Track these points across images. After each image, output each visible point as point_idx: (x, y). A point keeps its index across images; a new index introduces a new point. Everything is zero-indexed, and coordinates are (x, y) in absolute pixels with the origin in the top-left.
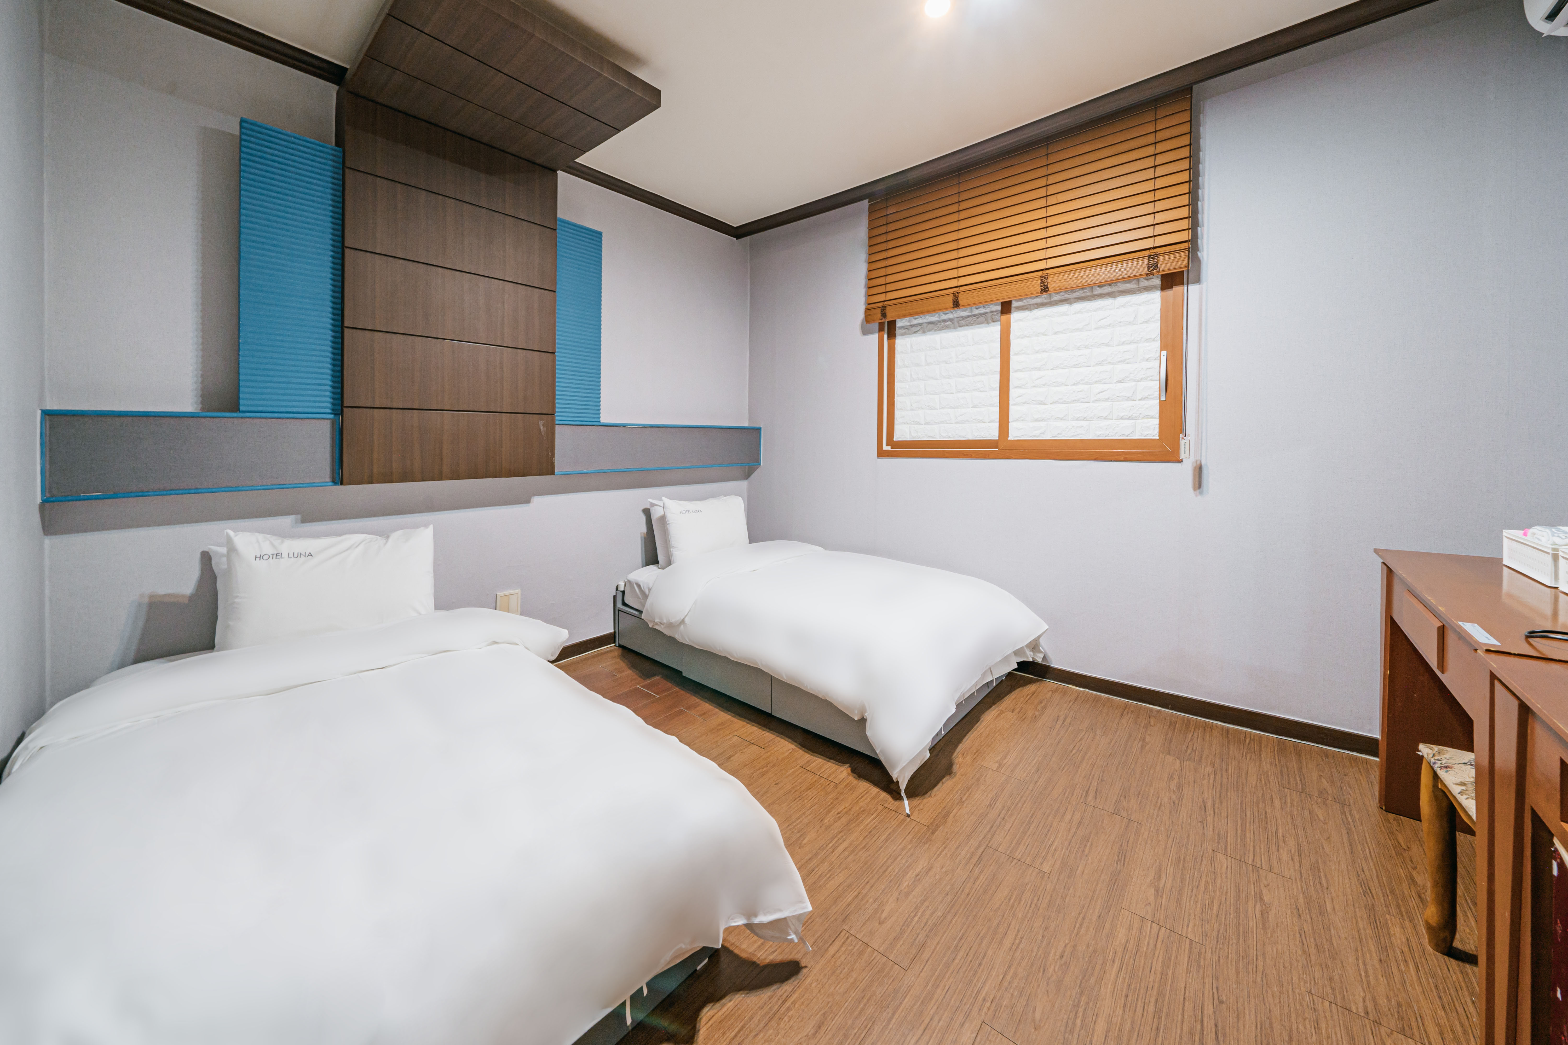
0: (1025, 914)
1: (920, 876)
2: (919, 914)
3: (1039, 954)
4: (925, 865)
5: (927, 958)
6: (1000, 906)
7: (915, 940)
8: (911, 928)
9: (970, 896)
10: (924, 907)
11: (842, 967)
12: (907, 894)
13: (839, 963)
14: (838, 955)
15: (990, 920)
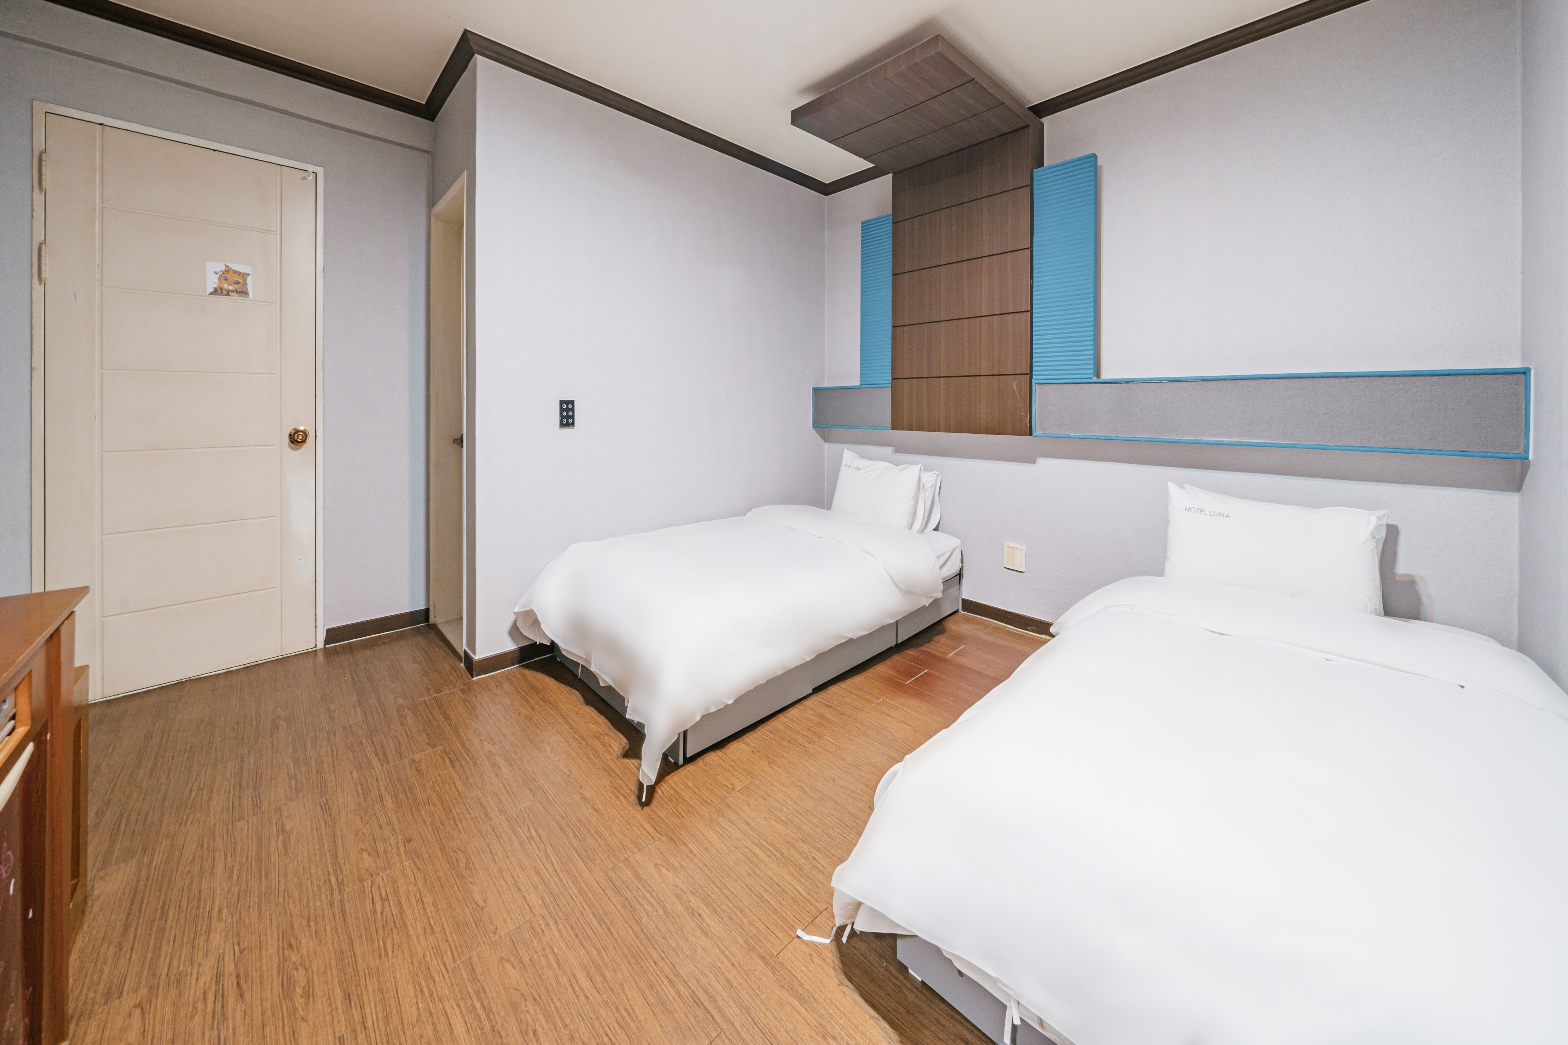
0: (601, 1019)
1: (698, 917)
2: (652, 900)
3: (552, 1006)
4: (712, 929)
5: (606, 891)
6: (625, 994)
7: (627, 887)
8: (641, 887)
9: (653, 964)
10: (658, 907)
11: (631, 829)
12: (679, 897)
13: (635, 828)
14: (642, 829)
15: (614, 970)
